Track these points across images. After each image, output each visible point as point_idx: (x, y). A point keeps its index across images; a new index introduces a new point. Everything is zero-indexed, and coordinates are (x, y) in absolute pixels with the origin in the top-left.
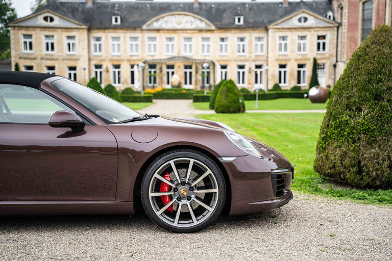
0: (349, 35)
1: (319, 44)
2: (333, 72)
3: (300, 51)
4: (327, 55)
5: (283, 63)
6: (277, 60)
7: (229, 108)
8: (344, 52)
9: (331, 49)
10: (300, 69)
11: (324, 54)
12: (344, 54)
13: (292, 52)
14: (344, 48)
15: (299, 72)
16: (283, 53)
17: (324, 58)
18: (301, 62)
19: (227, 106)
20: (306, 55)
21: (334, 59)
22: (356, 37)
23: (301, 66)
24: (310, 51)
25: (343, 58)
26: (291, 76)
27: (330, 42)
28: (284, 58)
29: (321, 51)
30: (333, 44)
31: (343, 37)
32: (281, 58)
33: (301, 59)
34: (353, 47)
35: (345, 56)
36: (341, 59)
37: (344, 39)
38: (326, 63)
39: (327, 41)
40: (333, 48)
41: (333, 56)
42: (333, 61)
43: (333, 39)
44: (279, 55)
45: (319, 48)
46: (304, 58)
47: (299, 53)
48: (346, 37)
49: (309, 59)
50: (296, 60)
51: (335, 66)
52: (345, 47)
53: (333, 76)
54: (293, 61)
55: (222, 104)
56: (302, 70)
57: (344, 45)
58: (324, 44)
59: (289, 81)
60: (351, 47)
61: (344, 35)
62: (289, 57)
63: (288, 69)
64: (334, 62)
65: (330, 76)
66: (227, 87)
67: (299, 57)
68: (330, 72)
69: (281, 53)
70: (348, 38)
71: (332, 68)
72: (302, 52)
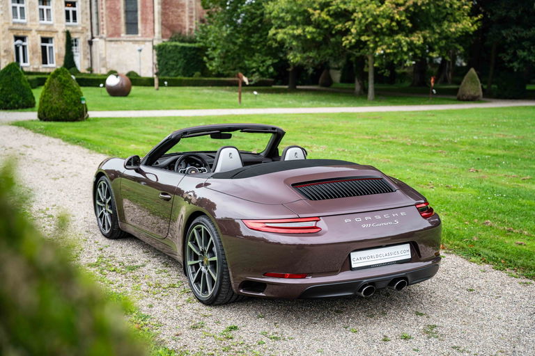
0: (108, 5)
1: (67, 12)
2: (89, 51)
3: (43, 20)
4: (80, 28)
5: (21, 34)
6: (11, 30)
7: (68, 113)
8: (103, 25)
9: (84, 21)
10: (44, 44)
11: (76, 26)
12: (103, 29)
13: (33, 20)
14: (103, 21)
15: (44, 48)
16: (19, 20)
17: (76, 32)
18: (47, 35)
19: (63, 110)
20: (52, 25)
21: (89, 33)
22: (118, 8)
23: (45, 40)
24: (57, 21)
25: (103, 33)
26: (34, 52)
27: (82, 12)
28: (21, 27)
29: (71, 22)
30: (86, 14)
31: (100, 7)
32: (16, 27)
33: (46, 31)
34: (114, 20)
35: (105, 31)
36: (98, 34)
37: (102, 9)
38: (79, 38)
39: (78, 9)
40: (87, 19)
41: (87, 30)
42: (88, 36)
43: (86, 8)
44: (14, 23)
45: (68, 18)
46: (48, 29)
47: (42, 22)
48: (104, 7)
49: (57, 32)
50: (39, 31)
51: (90, 43)
52: (104, 19)
53: (89, 57)
54: (34, 33)
55: (54, 106)
56: (48, 45)
57: (103, 17)
58: (74, 13)
59: (31, 59)
60: (111, 20)
61: (102, 4)
62: (29, 26)
63: (28, 43)
64: (89, 38)
65: (85, 55)
66: (60, 80)
67: (43, 28)
68: (85, 51)
69: (15, 20)
70: (107, 8)
71: (87, 45)
72: (45, 22)
